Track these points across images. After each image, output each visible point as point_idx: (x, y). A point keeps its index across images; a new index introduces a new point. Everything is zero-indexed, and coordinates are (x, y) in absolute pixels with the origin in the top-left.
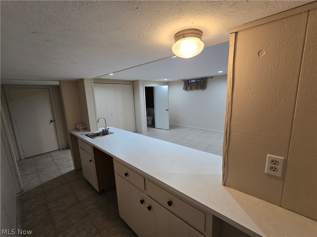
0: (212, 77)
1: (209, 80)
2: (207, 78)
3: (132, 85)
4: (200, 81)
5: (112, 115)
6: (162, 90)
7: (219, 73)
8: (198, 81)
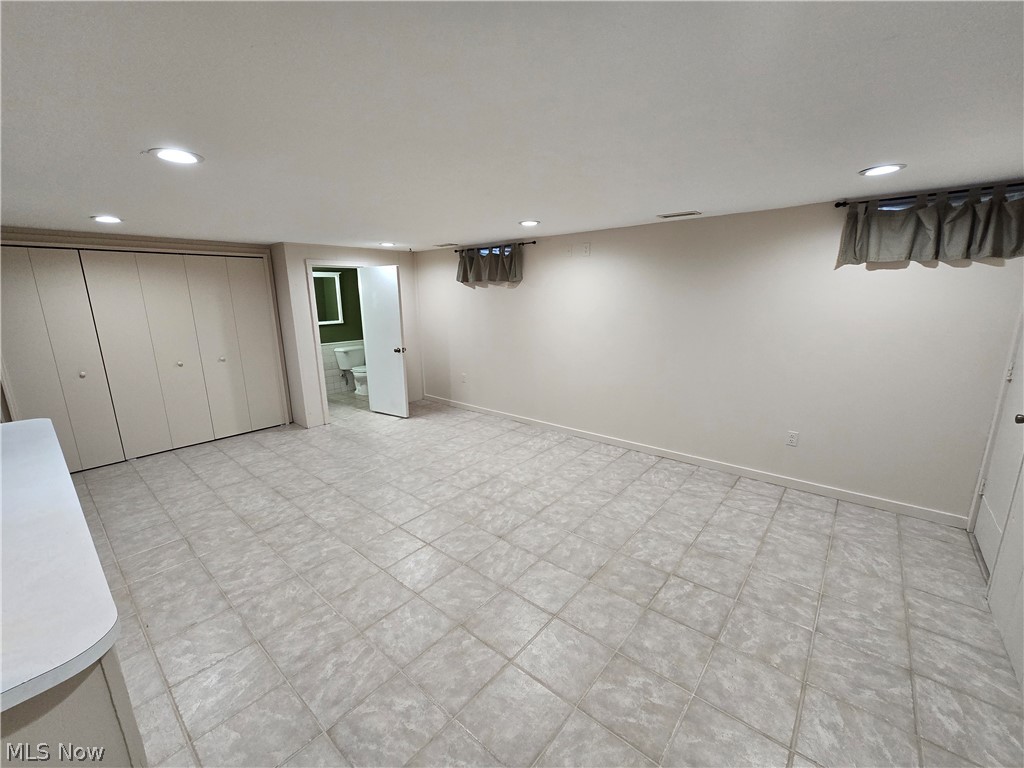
0: (534, 243)
1: (528, 250)
2: (523, 244)
3: (265, 260)
4: (502, 253)
5: (181, 365)
6: (378, 282)
7: (525, 227)
8: (496, 251)
